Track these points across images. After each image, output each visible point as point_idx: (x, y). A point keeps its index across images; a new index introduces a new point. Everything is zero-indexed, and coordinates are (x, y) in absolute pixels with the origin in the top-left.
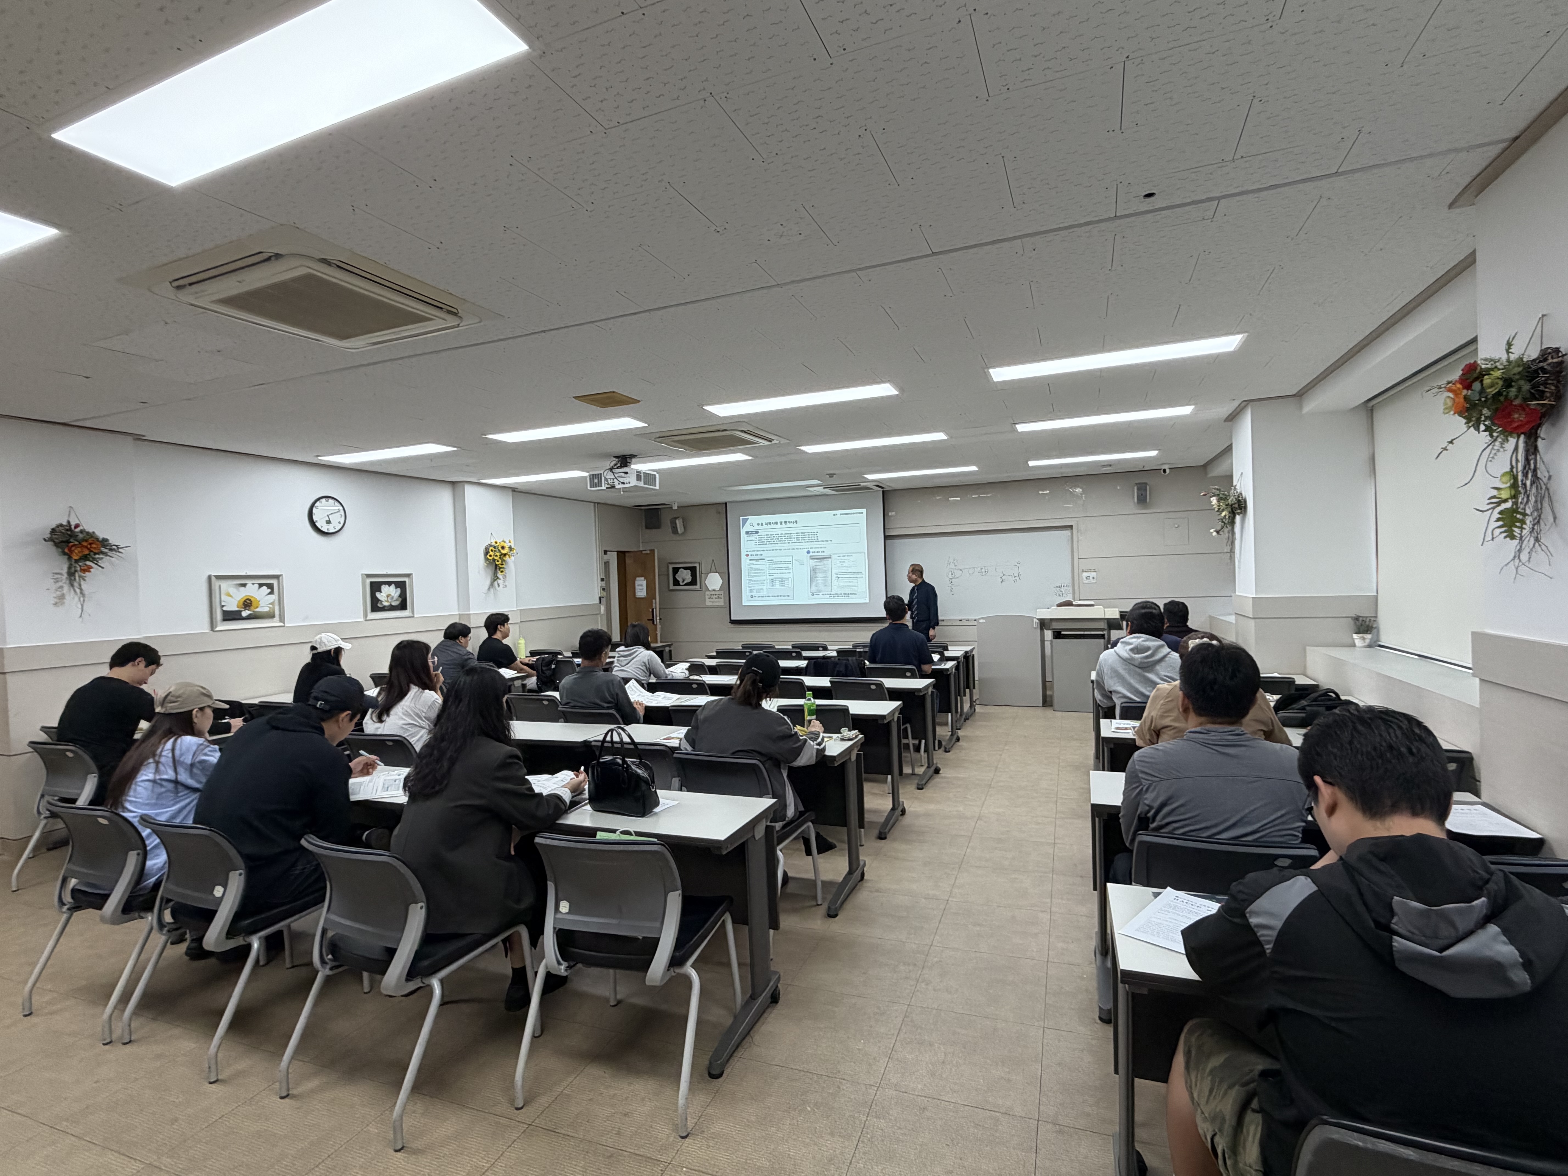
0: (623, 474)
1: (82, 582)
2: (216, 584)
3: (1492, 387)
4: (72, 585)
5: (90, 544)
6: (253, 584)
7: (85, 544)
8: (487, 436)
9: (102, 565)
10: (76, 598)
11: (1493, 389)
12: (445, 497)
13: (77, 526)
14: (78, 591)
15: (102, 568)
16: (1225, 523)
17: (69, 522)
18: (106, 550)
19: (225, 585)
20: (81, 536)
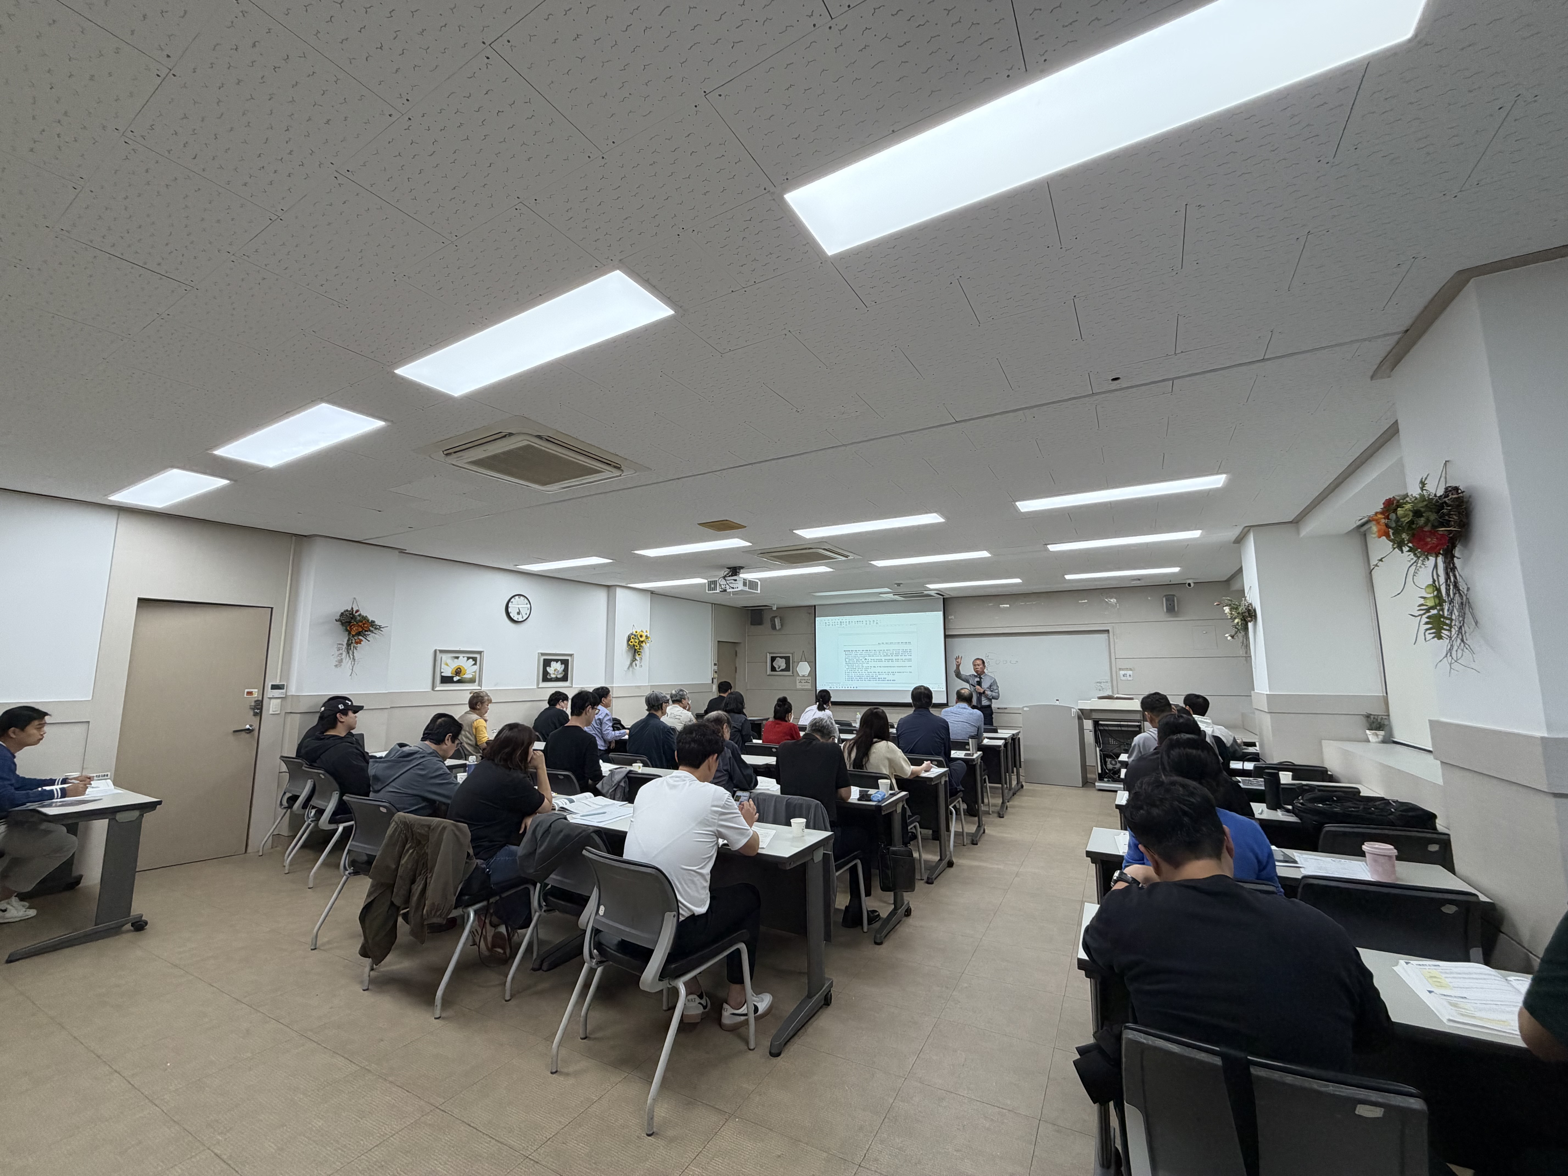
0: (733, 581)
1: (355, 651)
2: (439, 655)
3: (1404, 517)
4: (348, 653)
5: (364, 624)
6: (464, 657)
7: (360, 624)
8: (636, 552)
9: (369, 639)
10: (350, 662)
11: (1406, 519)
12: (601, 596)
13: (357, 611)
14: (351, 657)
15: (369, 641)
16: (1238, 630)
17: (352, 608)
18: (373, 629)
19: (445, 657)
20: (359, 618)
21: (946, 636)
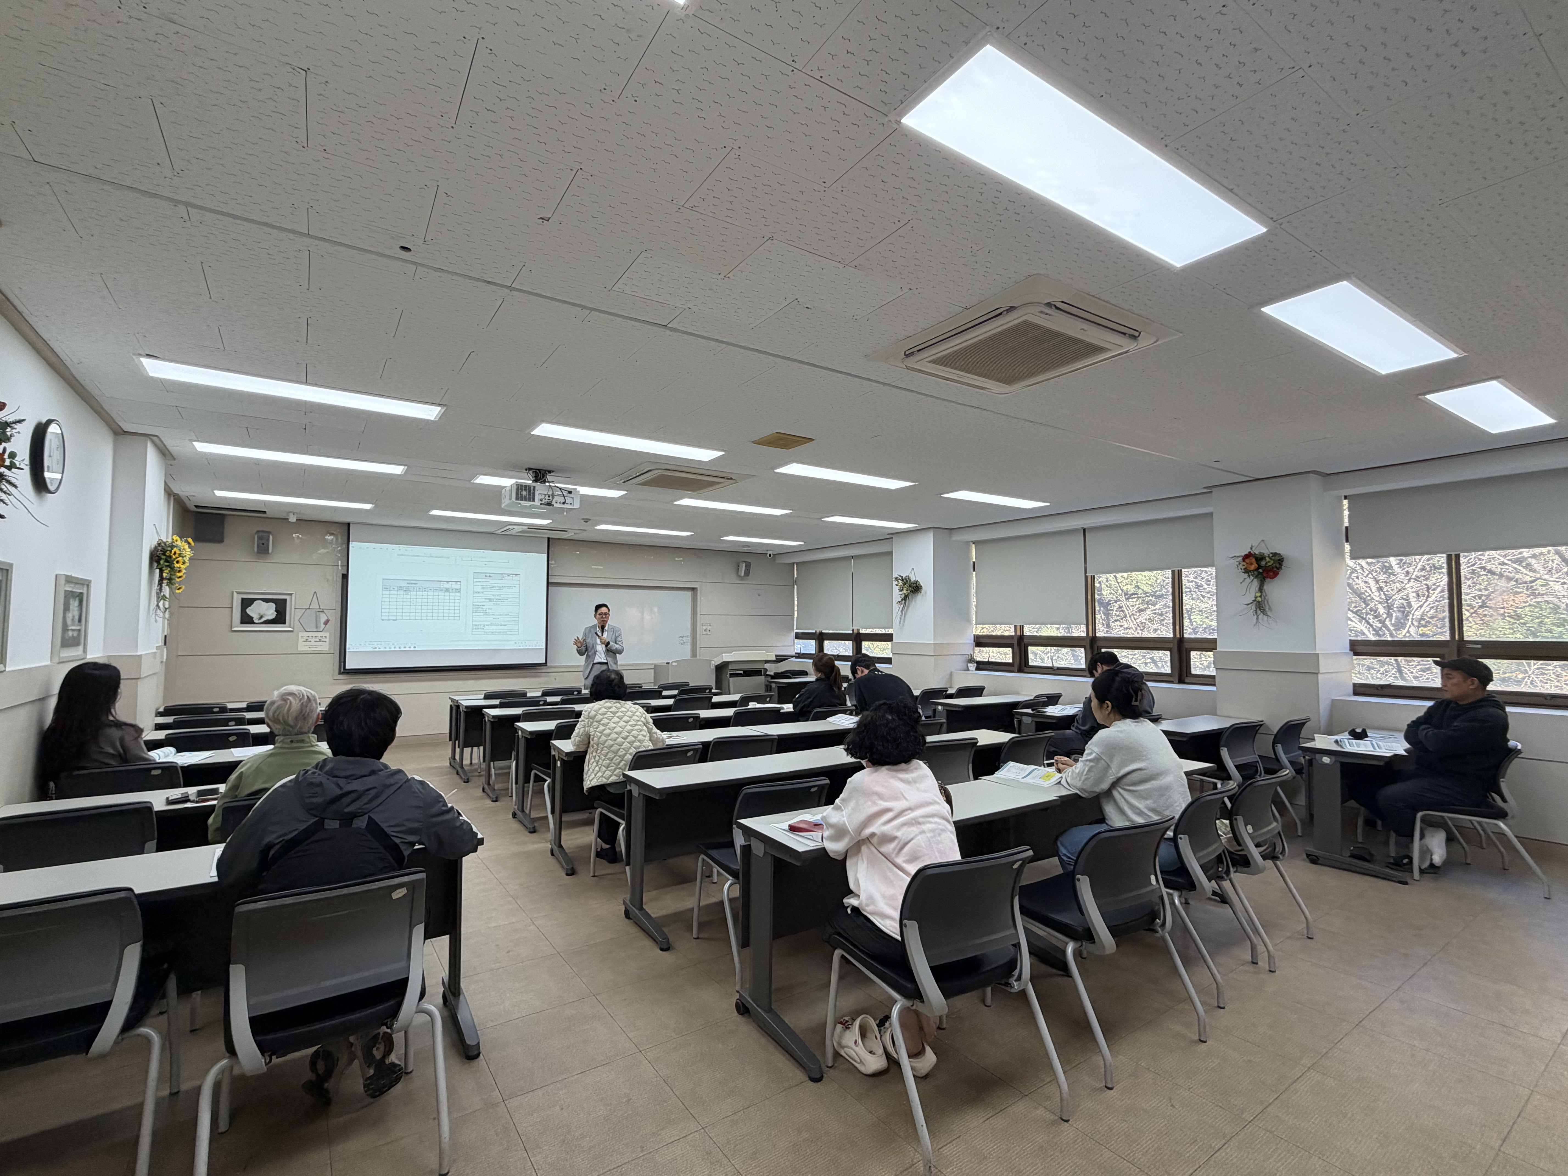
11: (1269, 564)
21: (548, 583)
